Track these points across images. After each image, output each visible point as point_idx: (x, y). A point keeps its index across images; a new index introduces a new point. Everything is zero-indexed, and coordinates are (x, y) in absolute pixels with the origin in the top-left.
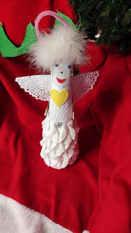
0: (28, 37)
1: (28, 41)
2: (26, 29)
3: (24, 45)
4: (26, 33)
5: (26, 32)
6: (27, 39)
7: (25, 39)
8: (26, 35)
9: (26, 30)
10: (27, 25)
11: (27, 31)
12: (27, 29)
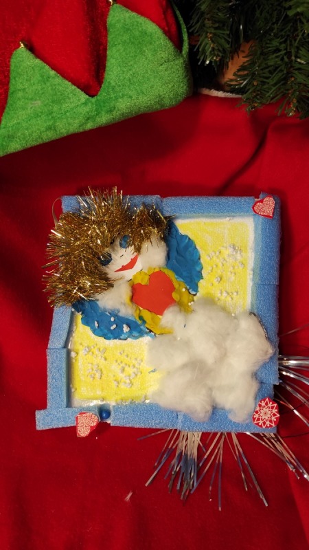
0: (20, 94)
1: (24, 108)
2: (8, 66)
3: (10, 124)
4: (12, 81)
5: (11, 78)
6: (20, 103)
7: (10, 101)
8: (12, 88)
9: (9, 71)
10: (11, 54)
11: (12, 75)
12: (12, 68)
